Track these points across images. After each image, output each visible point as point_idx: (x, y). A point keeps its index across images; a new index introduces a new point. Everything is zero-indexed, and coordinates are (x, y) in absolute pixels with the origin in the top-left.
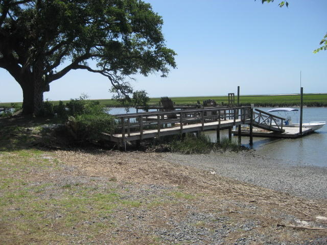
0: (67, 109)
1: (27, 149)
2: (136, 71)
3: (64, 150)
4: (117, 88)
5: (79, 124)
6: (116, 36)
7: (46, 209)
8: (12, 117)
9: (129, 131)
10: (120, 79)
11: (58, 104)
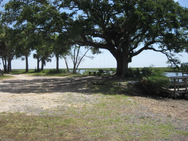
0: (141, 72)
1: (119, 94)
2: (183, 51)
3: (140, 96)
4: (171, 61)
5: (149, 82)
6: (170, 30)
7: (131, 130)
8: (111, 76)
9: (178, 87)
10: (173, 55)
11: (136, 70)
